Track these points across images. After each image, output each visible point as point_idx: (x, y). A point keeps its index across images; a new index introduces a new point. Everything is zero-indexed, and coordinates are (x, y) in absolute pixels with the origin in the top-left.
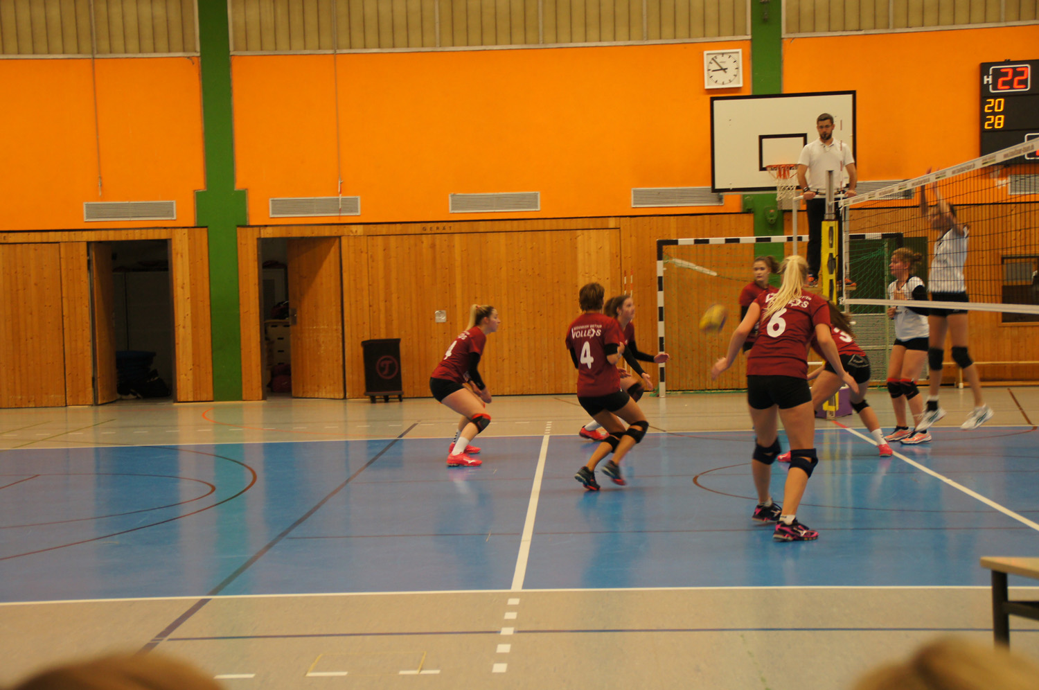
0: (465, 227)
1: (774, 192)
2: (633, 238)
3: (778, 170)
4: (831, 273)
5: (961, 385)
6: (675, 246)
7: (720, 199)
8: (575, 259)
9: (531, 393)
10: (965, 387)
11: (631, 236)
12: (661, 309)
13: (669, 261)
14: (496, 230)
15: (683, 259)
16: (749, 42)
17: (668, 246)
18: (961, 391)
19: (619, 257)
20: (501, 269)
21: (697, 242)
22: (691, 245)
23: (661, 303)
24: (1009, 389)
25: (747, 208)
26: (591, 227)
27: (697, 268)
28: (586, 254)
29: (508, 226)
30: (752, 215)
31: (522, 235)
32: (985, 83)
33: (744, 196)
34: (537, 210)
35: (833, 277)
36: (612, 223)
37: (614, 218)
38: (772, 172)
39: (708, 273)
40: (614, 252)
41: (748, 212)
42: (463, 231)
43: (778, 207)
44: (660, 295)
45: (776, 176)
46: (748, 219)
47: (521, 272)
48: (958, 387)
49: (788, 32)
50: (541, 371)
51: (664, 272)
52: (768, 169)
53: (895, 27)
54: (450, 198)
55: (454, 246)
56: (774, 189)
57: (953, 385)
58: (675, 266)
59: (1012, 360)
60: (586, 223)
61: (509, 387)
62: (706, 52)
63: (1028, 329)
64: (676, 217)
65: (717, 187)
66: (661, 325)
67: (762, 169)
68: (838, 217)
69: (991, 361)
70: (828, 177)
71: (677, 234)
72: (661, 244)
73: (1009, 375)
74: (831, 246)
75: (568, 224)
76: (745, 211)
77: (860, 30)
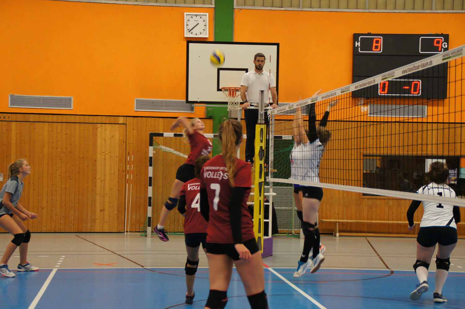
0: (20, 117)
1: (225, 106)
2: (135, 131)
3: (229, 91)
4: (261, 160)
5: (338, 234)
6: (161, 137)
7: (192, 109)
8: (95, 143)
9: (61, 231)
10: (340, 236)
11: (133, 130)
12: (150, 178)
13: (158, 147)
14: (41, 121)
15: (166, 146)
16: (213, 9)
17: (156, 137)
18: (338, 238)
19: (125, 142)
20: (44, 147)
21: (175, 135)
22: (172, 137)
23: (150, 174)
24: (366, 238)
25: (209, 115)
26: (107, 122)
27: (175, 152)
28: (103, 140)
29: (50, 118)
30: (212, 120)
31: (59, 125)
32: (356, 46)
33: (207, 107)
34: (70, 109)
35: (262, 162)
36: (121, 120)
37: (122, 117)
38: (225, 92)
39: (183, 156)
40: (122, 139)
41: (210, 118)
42: (18, 120)
43: (229, 116)
44: (151, 169)
45: (228, 95)
46: (210, 122)
47: (58, 149)
48: (335, 236)
49: (237, 5)
50: (69, 216)
51: (154, 154)
52: (223, 90)
53: (303, 8)
54: (9, 97)
55: (11, 130)
56: (226, 103)
57: (332, 234)
58: (162, 151)
59: (368, 220)
60: (104, 120)
61: (46, 227)
62: (185, 13)
63: (378, 200)
64: (163, 119)
65: (190, 100)
66: (150, 189)
67: (219, 90)
68: (267, 122)
69: (355, 220)
70: (261, 95)
71: (164, 130)
72: (152, 135)
73: (366, 229)
74: (262, 141)
75: (91, 119)
76: (208, 117)
77: (282, 7)
